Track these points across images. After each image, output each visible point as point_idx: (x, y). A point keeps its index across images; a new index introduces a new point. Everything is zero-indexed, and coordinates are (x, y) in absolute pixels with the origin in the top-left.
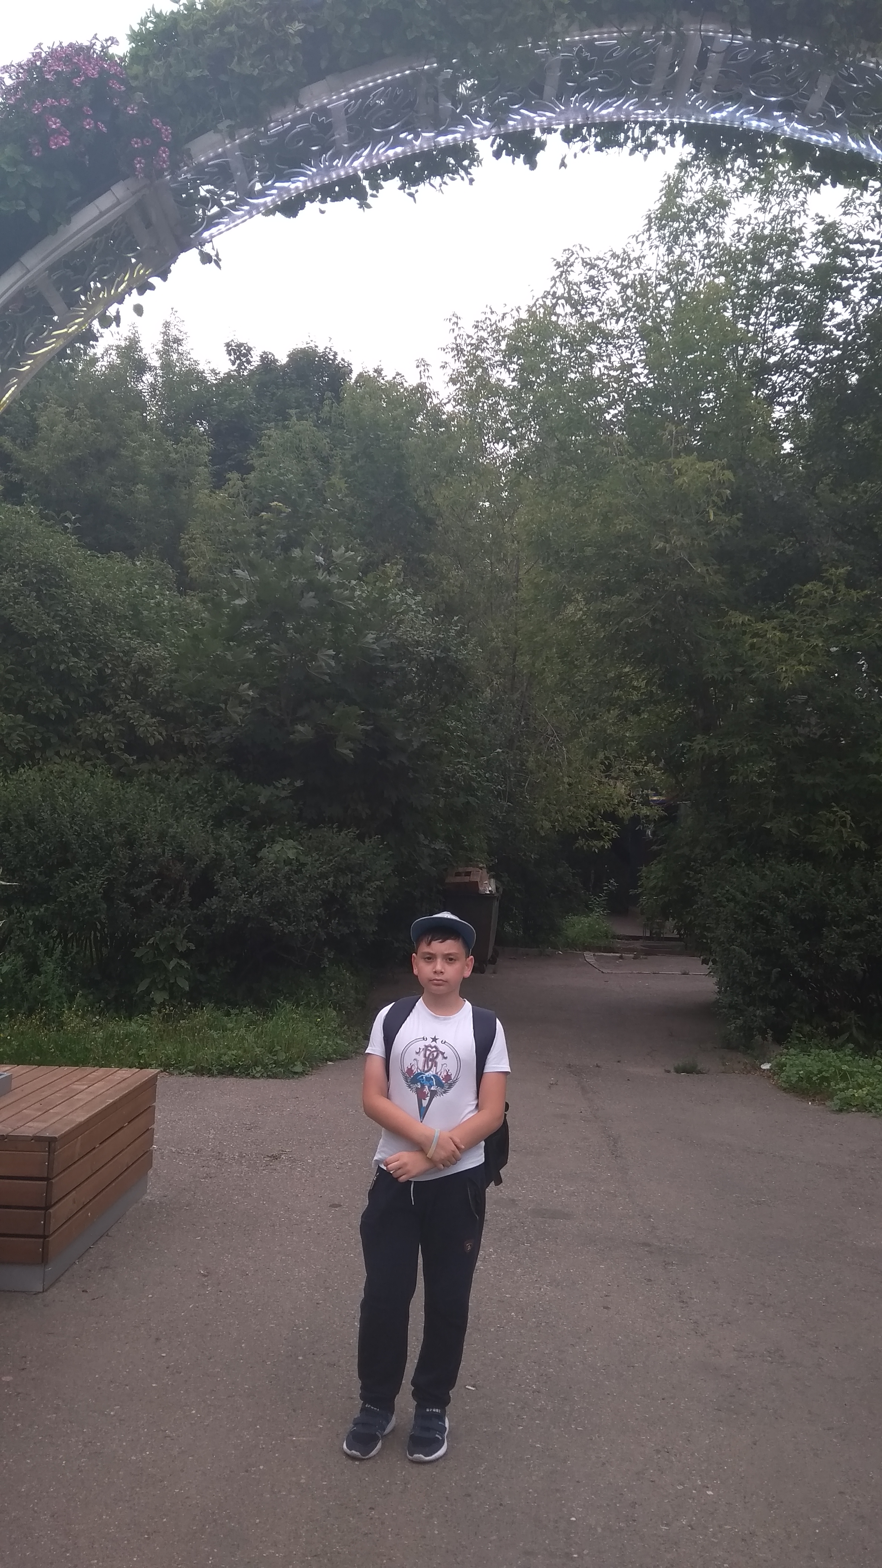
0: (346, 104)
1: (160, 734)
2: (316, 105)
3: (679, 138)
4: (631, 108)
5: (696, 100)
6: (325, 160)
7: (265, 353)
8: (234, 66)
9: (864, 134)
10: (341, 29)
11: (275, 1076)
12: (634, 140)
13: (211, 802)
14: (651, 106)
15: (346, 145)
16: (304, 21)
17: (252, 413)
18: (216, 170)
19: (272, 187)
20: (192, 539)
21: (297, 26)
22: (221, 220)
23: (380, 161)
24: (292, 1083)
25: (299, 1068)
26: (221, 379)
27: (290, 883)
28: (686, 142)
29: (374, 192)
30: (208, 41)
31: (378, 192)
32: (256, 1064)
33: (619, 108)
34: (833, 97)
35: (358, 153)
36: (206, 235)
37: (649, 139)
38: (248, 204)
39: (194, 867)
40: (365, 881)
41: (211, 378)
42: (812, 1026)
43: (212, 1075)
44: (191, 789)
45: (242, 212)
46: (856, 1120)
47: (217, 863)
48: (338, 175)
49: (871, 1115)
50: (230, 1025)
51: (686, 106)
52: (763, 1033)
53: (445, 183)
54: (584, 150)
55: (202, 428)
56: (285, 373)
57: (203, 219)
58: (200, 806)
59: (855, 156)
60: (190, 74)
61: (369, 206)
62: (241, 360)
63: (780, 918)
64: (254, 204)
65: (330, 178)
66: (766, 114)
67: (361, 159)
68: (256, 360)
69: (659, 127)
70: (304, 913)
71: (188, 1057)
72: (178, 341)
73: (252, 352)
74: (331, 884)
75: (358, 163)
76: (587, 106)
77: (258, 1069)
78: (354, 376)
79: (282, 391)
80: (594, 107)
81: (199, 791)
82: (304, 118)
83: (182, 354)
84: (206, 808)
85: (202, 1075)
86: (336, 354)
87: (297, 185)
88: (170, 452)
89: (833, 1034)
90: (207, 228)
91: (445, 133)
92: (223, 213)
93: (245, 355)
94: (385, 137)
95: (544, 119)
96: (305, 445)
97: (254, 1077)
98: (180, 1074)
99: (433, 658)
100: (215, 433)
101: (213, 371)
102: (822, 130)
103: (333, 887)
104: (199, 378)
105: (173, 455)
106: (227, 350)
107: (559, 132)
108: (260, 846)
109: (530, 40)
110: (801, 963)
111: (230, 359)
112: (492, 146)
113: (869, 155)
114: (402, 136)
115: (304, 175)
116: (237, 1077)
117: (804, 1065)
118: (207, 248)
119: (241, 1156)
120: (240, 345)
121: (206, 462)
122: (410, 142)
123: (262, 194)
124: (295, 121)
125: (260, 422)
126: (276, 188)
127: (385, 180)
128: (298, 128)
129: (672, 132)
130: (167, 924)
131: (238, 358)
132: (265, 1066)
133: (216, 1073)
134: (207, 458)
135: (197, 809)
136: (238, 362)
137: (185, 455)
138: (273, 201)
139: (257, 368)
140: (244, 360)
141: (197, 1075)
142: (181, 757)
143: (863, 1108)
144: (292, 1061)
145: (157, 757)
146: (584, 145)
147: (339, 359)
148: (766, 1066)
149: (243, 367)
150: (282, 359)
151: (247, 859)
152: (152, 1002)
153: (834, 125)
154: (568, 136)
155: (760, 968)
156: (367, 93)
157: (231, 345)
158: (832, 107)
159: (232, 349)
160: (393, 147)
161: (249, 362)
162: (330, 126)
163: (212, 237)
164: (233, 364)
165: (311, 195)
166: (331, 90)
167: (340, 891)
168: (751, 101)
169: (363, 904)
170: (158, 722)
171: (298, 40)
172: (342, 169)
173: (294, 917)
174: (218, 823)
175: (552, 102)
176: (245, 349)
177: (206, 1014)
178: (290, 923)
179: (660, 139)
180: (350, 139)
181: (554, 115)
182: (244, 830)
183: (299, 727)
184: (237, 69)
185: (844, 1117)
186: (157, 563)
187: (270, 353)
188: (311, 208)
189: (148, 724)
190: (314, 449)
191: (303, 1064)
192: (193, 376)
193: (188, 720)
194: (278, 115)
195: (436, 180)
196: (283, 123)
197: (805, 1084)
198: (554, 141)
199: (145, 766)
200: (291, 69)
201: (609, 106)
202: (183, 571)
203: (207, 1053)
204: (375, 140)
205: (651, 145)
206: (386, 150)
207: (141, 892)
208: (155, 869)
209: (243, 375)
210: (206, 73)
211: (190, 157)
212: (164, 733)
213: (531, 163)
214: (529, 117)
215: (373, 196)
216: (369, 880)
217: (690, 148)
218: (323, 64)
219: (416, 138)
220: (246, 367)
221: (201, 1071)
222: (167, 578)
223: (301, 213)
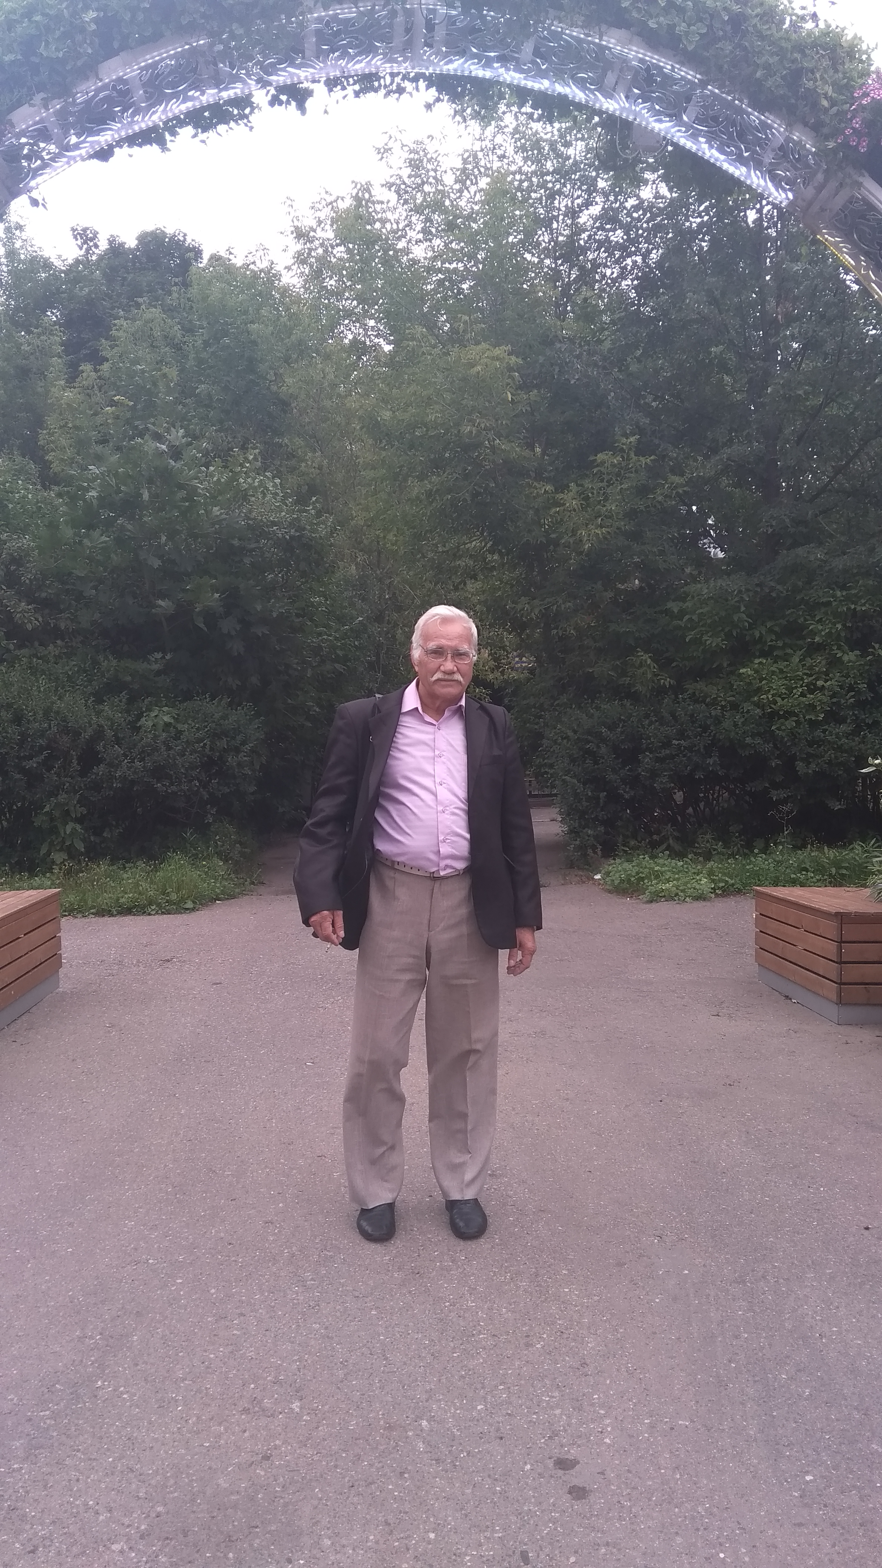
0: (140, 73)
1: (37, 619)
2: (114, 77)
3: (422, 84)
4: (379, 63)
5: (430, 55)
6: (127, 117)
7: (112, 236)
8: (42, 50)
9: (566, 80)
10: (128, 17)
11: (169, 913)
12: (385, 86)
13: (90, 681)
14: (395, 61)
15: (143, 105)
16: (97, 10)
17: (104, 300)
18: (36, 133)
19: (84, 142)
20: (51, 434)
21: (92, 14)
22: (44, 171)
23: (174, 114)
24: (185, 917)
25: (189, 905)
26: (70, 266)
27: (169, 748)
28: (428, 88)
29: (173, 138)
30: (19, 30)
31: (175, 138)
32: (150, 904)
33: (369, 63)
34: (537, 53)
35: (155, 109)
36: (33, 183)
37: (398, 85)
38: (65, 156)
39: (79, 739)
40: (241, 744)
41: (57, 263)
42: (636, 840)
43: (112, 916)
44: (71, 669)
45: (62, 163)
46: (663, 908)
47: (99, 734)
48: (140, 128)
49: (675, 902)
50: (125, 876)
51: (423, 60)
52: (594, 848)
53: (231, 128)
54: (344, 97)
55: (53, 316)
56: (135, 256)
57: (29, 171)
58: (81, 685)
59: (563, 98)
60: (6, 59)
61: (168, 150)
62: (88, 244)
63: (603, 750)
64: (71, 156)
65: (133, 130)
66: (488, 64)
67: (158, 114)
68: (103, 245)
69: (405, 77)
70: (184, 774)
71: (90, 903)
72: (20, 227)
73: (98, 236)
74: (208, 747)
75: (157, 116)
76: (342, 63)
77: (153, 907)
78: (206, 256)
79: (132, 275)
80: (347, 63)
81: (78, 671)
82: (105, 87)
83: (26, 240)
84: (86, 687)
85: (103, 916)
86: (185, 235)
87: (105, 138)
88: (21, 344)
89: (654, 845)
90: (33, 178)
91: (226, 89)
92: (45, 166)
93: (92, 240)
94: (176, 96)
95: (308, 74)
96: (157, 333)
97: (149, 914)
98: (83, 916)
99: (288, 537)
100: (68, 323)
101: (60, 257)
102: (534, 77)
103: (210, 751)
104: (47, 265)
105: (25, 347)
106: (73, 235)
107: (322, 82)
108: (139, 717)
109: (283, 17)
110: (623, 786)
111: (77, 244)
112: (267, 95)
113: (574, 97)
114: (190, 93)
115: (110, 129)
116: (134, 915)
117: (625, 870)
118: (34, 194)
119: (138, 961)
120: (85, 230)
121: (59, 353)
122: (198, 98)
123: (77, 147)
124: (98, 91)
125: (113, 308)
126: (87, 142)
127: (180, 127)
128: (101, 95)
129: (415, 79)
130: (61, 792)
131: (85, 242)
132: (159, 905)
133: (115, 913)
134: (60, 349)
135: (78, 687)
136: (85, 246)
137: (38, 347)
138: (87, 152)
139: (106, 252)
140: (91, 244)
141: (99, 916)
142: (59, 642)
143: (670, 897)
144: (183, 900)
145: (36, 644)
146: (345, 92)
147: (189, 240)
148: (598, 877)
149: (91, 252)
150: (131, 243)
151: (128, 728)
152: (53, 862)
153: (542, 74)
154: (332, 84)
155: (590, 794)
156: (155, 65)
157: (77, 229)
158: (538, 60)
159: (79, 234)
160: (184, 102)
161: (96, 246)
162: (128, 91)
163: (38, 185)
164: (81, 249)
165: (119, 143)
166: (126, 64)
167: (217, 754)
168: (474, 56)
169: (239, 765)
170: (34, 608)
171: (93, 27)
172: (142, 123)
173: (176, 778)
174: (100, 701)
175: (311, 61)
176: (91, 232)
177: (103, 867)
178: (172, 784)
179: (407, 85)
180: (148, 99)
181: (316, 71)
182: (122, 704)
183: (160, 602)
184: (45, 54)
185: (654, 905)
186: (18, 459)
187: (117, 236)
188: (120, 153)
189: (24, 611)
190: (166, 337)
191: (194, 902)
192: (40, 263)
193: (62, 607)
194: (83, 87)
195: (221, 128)
196: (87, 93)
197: (626, 885)
198: (319, 89)
199: (25, 651)
200: (90, 51)
201: (359, 62)
202: (45, 465)
203: (106, 899)
204: (169, 98)
205: (400, 90)
206: (178, 106)
207: (32, 764)
208: (42, 742)
209: (92, 260)
210: (19, 57)
211: (13, 126)
212: (40, 619)
213: (301, 107)
214: (294, 73)
215: (171, 141)
216: (244, 743)
217: (433, 91)
218: (116, 45)
219: (203, 94)
220: (94, 252)
221: (103, 912)
222: (30, 474)
223: (111, 159)
